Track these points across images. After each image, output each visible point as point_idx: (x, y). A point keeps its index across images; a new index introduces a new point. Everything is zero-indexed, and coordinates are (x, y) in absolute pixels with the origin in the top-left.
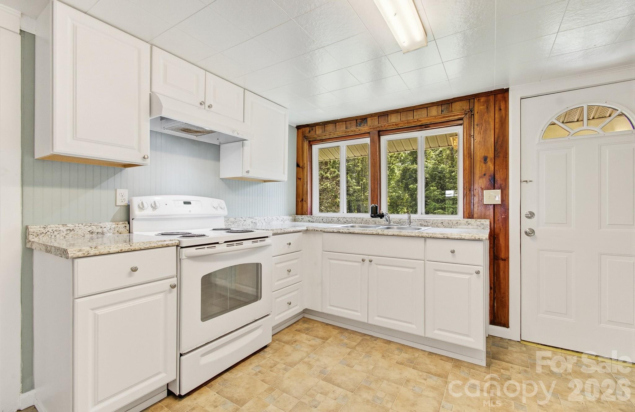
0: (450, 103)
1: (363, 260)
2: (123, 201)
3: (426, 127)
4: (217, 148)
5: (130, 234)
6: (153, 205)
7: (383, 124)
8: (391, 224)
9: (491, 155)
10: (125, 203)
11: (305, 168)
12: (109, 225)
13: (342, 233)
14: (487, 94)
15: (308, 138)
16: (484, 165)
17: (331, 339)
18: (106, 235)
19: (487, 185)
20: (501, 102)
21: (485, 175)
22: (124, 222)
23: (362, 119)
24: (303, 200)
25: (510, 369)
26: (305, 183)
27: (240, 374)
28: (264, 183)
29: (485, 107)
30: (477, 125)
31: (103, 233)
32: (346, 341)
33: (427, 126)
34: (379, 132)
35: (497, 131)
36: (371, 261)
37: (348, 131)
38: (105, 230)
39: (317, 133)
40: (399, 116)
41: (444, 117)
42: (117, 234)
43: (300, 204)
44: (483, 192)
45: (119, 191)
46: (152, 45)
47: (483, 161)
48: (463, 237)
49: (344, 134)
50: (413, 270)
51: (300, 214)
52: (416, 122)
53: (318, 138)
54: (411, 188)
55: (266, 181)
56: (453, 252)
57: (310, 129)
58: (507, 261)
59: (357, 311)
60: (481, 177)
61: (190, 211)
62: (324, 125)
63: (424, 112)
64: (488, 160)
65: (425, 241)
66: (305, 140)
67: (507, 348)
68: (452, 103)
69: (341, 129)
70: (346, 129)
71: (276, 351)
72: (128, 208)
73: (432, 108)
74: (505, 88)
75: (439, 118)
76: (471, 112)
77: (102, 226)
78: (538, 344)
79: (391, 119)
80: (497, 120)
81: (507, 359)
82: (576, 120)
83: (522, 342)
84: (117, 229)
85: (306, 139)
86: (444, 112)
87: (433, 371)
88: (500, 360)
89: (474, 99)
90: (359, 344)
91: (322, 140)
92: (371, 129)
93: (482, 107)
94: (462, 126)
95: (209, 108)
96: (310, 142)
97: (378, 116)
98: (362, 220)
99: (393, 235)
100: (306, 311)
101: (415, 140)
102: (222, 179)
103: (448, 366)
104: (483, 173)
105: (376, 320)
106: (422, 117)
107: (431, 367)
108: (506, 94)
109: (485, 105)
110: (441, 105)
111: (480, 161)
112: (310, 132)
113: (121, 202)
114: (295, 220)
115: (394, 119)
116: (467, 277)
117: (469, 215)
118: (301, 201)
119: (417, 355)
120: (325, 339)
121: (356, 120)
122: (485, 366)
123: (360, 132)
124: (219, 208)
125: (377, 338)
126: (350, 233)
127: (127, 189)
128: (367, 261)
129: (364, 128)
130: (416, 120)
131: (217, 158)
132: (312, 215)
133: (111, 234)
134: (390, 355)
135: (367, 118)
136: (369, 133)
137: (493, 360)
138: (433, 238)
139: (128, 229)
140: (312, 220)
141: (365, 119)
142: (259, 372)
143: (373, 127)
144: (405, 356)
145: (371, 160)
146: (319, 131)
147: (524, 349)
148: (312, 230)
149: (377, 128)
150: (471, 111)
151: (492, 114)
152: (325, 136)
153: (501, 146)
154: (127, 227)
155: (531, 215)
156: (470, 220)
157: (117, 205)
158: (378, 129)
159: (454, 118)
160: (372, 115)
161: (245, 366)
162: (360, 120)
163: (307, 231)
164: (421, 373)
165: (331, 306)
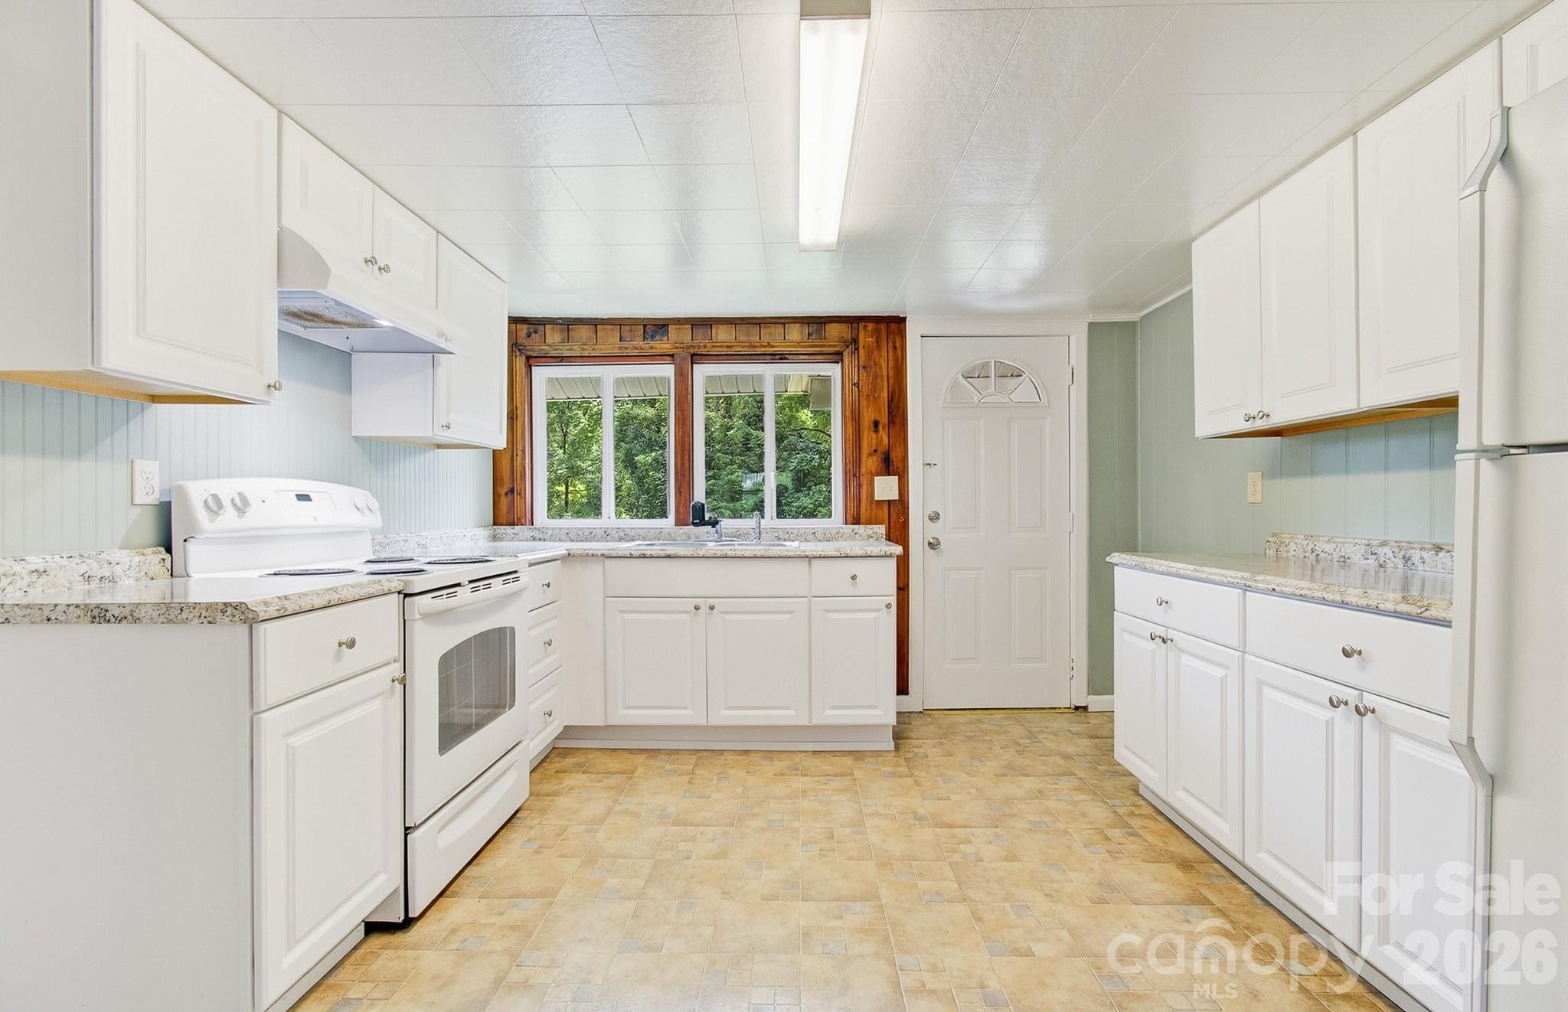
0: (822, 323)
1: (697, 608)
2: (150, 493)
3: (781, 359)
4: (344, 359)
5: (174, 579)
6: (238, 502)
7: (701, 342)
8: (723, 538)
9: (884, 419)
10: (154, 498)
11: (517, 417)
12: (125, 557)
13: (652, 557)
14: (878, 320)
15: (527, 350)
16: (874, 435)
17: (640, 770)
18: (122, 583)
19: (879, 469)
20: (896, 336)
21: (875, 451)
22: (155, 549)
23: (658, 327)
24: (512, 491)
25: (923, 745)
26: (519, 453)
27: (501, 862)
28: (437, 450)
29: (874, 339)
30: (864, 367)
31: (113, 580)
32: (668, 767)
33: (783, 356)
34: (693, 355)
35: (891, 381)
36: (712, 608)
37: (624, 347)
38: (118, 570)
39: (549, 340)
40: (734, 329)
41: (812, 346)
42: (145, 581)
43: (504, 501)
44: (874, 479)
45: (139, 464)
46: (280, 112)
47: (872, 426)
48: (869, 553)
49: (616, 352)
50: (788, 616)
51: (505, 523)
52: (764, 346)
53: (554, 353)
54: (641, 463)
55: (441, 445)
56: (854, 578)
57: (529, 329)
58: (906, 591)
59: (685, 708)
60: (870, 455)
61: (315, 519)
62: (568, 325)
63: (779, 329)
64: (880, 426)
65: (810, 562)
66: (518, 353)
67: (911, 724)
68: (825, 323)
69: (610, 341)
70: (621, 341)
71: (543, 811)
72: (165, 512)
73: (793, 325)
74: (901, 316)
75: (803, 346)
76: (855, 343)
77: (111, 560)
78: (943, 710)
79: (717, 334)
80: (891, 364)
81: (915, 736)
82: (977, 376)
83: (925, 712)
84: (144, 569)
85: (520, 350)
86: (813, 337)
87: (830, 772)
88: (906, 738)
89: (858, 323)
90: (696, 765)
91: (560, 359)
92: (677, 348)
93: (870, 339)
94: (840, 364)
95: (381, 274)
96: (528, 358)
97: (692, 325)
98: (660, 532)
99: (755, 557)
100: (568, 731)
101: (760, 378)
102: (356, 438)
103: (848, 761)
104: (874, 448)
105: (725, 716)
106: (774, 338)
107: (827, 768)
108: (903, 324)
109: (874, 337)
110: (809, 323)
111: (869, 428)
112: (529, 336)
113: (148, 494)
114: (495, 538)
115: (722, 334)
116: (872, 615)
117: (855, 519)
118: (506, 494)
119: (798, 759)
120: (629, 773)
121: (645, 326)
122: (894, 749)
123: (651, 351)
124: (366, 511)
125: (721, 752)
126: (669, 557)
127: (156, 460)
128: (704, 609)
129: (662, 346)
130: (766, 344)
131: (346, 385)
132: (533, 525)
133: (132, 581)
134: (759, 768)
135: (668, 325)
136: (672, 356)
137: (901, 741)
138: (824, 557)
139: (169, 568)
140: (541, 537)
141: (664, 325)
142: (540, 847)
143: (682, 345)
144: (779, 765)
145: (678, 412)
146: (553, 337)
147: (929, 719)
148: (581, 555)
149: (689, 348)
150: (855, 341)
151: (884, 352)
152: (571, 350)
153: (898, 408)
154: (166, 561)
155: (935, 517)
156: (856, 527)
157: (135, 503)
158: (692, 351)
159: (828, 349)
160: (679, 321)
161: (500, 849)
162: (653, 328)
163: (569, 556)
164: (816, 779)
165: (628, 707)
